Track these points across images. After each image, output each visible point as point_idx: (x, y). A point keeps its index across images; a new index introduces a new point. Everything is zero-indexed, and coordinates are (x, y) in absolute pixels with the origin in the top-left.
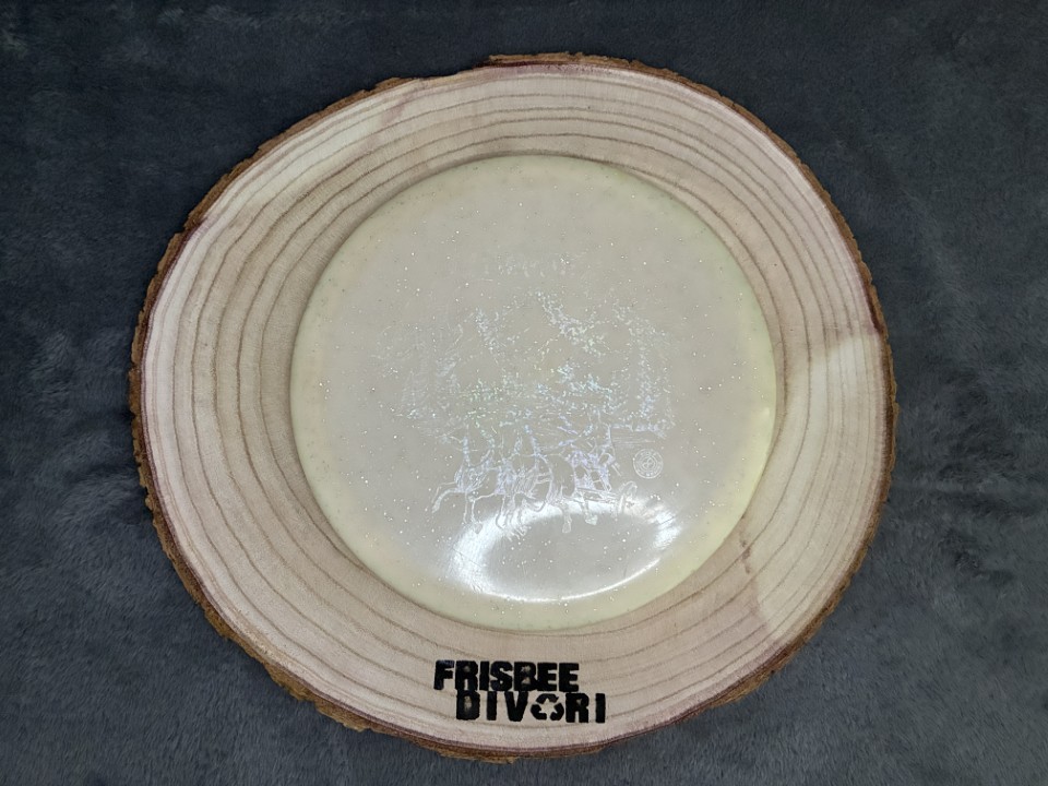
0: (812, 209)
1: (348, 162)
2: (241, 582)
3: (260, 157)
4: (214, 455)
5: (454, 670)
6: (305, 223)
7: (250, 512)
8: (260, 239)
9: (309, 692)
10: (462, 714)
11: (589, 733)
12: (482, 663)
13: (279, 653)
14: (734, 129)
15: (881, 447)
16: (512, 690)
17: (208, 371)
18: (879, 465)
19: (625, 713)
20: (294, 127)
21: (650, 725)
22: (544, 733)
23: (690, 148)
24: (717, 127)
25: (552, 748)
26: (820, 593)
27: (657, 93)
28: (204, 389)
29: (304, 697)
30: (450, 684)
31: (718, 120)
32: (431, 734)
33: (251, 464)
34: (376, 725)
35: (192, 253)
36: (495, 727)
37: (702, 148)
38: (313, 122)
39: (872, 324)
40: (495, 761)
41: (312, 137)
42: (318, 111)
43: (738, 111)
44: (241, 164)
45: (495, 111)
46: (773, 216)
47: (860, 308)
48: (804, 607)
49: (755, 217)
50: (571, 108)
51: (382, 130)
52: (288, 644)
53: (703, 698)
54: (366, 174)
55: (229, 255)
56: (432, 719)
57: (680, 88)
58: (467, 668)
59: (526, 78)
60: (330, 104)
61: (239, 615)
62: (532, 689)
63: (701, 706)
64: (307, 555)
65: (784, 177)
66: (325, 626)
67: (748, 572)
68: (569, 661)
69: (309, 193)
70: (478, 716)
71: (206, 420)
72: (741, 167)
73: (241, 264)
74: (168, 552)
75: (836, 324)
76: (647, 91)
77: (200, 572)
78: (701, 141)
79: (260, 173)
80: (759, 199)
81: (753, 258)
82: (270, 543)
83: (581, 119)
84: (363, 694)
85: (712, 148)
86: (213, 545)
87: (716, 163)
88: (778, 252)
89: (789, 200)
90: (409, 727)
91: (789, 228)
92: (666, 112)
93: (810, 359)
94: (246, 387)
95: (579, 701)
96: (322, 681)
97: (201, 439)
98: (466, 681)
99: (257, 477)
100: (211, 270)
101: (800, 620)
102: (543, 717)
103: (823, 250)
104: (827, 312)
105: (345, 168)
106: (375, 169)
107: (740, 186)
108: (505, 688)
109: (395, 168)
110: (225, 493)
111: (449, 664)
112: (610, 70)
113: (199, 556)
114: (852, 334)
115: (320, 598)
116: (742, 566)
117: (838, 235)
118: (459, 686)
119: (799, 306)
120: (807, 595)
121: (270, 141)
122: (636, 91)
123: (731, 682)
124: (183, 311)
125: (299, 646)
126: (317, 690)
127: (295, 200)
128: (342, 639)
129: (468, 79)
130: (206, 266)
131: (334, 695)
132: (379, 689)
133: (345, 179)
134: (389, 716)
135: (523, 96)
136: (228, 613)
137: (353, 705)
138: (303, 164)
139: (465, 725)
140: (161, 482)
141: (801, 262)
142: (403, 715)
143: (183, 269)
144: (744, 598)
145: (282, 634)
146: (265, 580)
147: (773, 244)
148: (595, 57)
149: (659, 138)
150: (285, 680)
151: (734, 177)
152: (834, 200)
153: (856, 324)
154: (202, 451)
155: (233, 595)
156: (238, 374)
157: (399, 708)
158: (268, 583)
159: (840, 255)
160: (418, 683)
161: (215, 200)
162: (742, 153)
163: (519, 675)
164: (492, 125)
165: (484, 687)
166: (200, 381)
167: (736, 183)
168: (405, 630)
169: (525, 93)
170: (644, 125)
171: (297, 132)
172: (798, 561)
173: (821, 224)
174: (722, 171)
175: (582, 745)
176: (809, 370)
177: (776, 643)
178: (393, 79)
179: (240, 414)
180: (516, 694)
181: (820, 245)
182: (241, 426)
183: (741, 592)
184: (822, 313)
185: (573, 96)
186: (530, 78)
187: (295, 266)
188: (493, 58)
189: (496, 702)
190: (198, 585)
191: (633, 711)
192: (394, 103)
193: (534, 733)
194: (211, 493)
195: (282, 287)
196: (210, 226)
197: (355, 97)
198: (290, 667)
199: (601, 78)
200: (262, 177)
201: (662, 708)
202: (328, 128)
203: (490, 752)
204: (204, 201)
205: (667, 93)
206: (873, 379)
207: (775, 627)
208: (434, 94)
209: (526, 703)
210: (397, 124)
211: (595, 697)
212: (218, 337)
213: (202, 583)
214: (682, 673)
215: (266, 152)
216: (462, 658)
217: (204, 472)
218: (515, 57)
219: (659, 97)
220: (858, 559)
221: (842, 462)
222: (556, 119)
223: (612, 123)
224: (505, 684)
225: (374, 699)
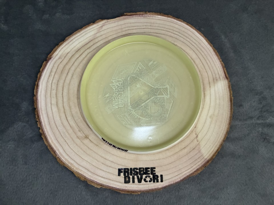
0: (208, 49)
1: (89, 41)
2: (65, 151)
3: (66, 41)
4: (57, 118)
5: (123, 171)
6: (78, 57)
7: (68, 132)
8: (67, 62)
9: (85, 178)
10: (126, 182)
11: (159, 185)
12: (130, 168)
13: (77, 168)
14: (188, 30)
15: (229, 108)
16: (138, 175)
17: (55, 96)
18: (229, 113)
19: (168, 179)
20: (74, 33)
21: (175, 182)
22: (147, 186)
23: (177, 35)
24: (184, 29)
25: (150, 189)
26: (216, 146)
27: (168, 21)
28: (54, 101)
29: (84, 180)
30: (122, 174)
31: (183, 27)
32: (118, 187)
33: (67, 120)
34: (103, 186)
35: (49, 66)
36: (134, 185)
37: (180, 35)
38: (79, 32)
39: (225, 77)
40: (135, 194)
41: (79, 35)
42: (80, 29)
43: (188, 25)
44: (61, 43)
45: (126, 27)
46: (199, 51)
47: (222, 73)
48: (212, 150)
49: (194, 51)
50: (146, 26)
51: (97, 33)
52: (79, 166)
53: (188, 174)
54: (94, 44)
55: (59, 66)
56: (118, 184)
57: (173, 20)
58: (126, 170)
59: (133, 19)
60: (83, 27)
61: (66, 159)
62: (143, 175)
63: (187, 176)
64: (83, 143)
65: (201, 41)
66: (89, 161)
67: (197, 141)
68: (153, 167)
69: (79, 50)
70: (130, 182)
71: (55, 109)
72: (190, 39)
73: (62, 68)
74: (46, 144)
75: (216, 78)
76: (165, 21)
77: (55, 148)
78: (179, 33)
79: (66, 45)
80: (195, 47)
81: (194, 62)
82: (73, 140)
83: (149, 28)
84: (100, 178)
85: (182, 35)
86: (58, 142)
87: (184, 38)
88: (200, 60)
89: (202, 47)
90: (112, 186)
91: (203, 54)
92: (171, 26)
93: (210, 87)
94: (65, 100)
95: (156, 177)
96: (88, 175)
97: (54, 114)
98: (126, 173)
99: (69, 123)
100: (54, 70)
101: (211, 153)
102: (147, 181)
103: (212, 59)
104: (214, 75)
105: (88, 43)
106: (96, 43)
107: (190, 44)
108: (137, 175)
109: (102, 42)
110: (61, 128)
111: (122, 169)
112: (156, 16)
113: (54, 145)
114: (220, 80)
115: (87, 154)
116: (196, 140)
117: (216, 56)
118: (125, 175)
119: (206, 73)
120: (213, 147)
121: (68, 37)
122: (162, 21)
123: (195, 170)
124: (47, 81)
125: (82, 166)
126: (87, 178)
127: (75, 52)
128: (93, 164)
129: (119, 19)
130: (53, 70)
131: (92, 179)
132: (103, 177)
133: (88, 46)
134: (106, 184)
135: (133, 23)
136: (63, 159)
137: (96, 181)
138: (77, 42)
139: (126, 185)
140: (43, 126)
141: (207, 62)
142: (110, 183)
143: (47, 70)
144: (197, 148)
145: (77, 164)
146: (72, 150)
147: (199, 58)
148: (151, 13)
149: (169, 33)
150: (79, 176)
151: (188, 41)
152: (214, 46)
153: (221, 77)
154: (54, 118)
155: (64, 154)
156: (63, 97)
157: (109, 181)
158: (73, 151)
159: (216, 60)
160: (114, 175)
161: (55, 52)
162: (190, 36)
163: (140, 171)
164: (126, 30)
165: (131, 175)
166: (52, 98)
167: (189, 43)
168: (110, 161)
169: (134, 22)
170: (165, 29)
171: (75, 34)
172: (210, 138)
173: (211, 53)
174: (185, 40)
175: (157, 188)
176: (210, 89)
177: (206, 159)
178: (99, 20)
179: (64, 107)
180: (140, 176)
181: (211, 58)
182: (64, 110)
183: (196, 147)
184: (212, 75)
185: (147, 23)
186: (135, 18)
187: (76, 68)
188: (125, 14)
189: (134, 178)
190: (55, 152)
191: (170, 179)
192: (100, 26)
193: (145, 186)
194: (57, 128)
195: (73, 74)
196: (54, 59)
197: (90, 25)
198: (80, 172)
199: (153, 18)
200: (67, 46)
201: (178, 177)
202: (83, 33)
203: (134, 191)
204: (52, 53)
205: (170, 21)
206: (226, 91)
207: (205, 155)
208: (110, 23)
209: (142, 178)
210: (101, 31)
211: (160, 176)
212: (57, 87)
213: (55, 151)
214: (182, 168)
215: (67, 40)
216: (125, 168)
217: (55, 122)
218: (131, 13)
219: (168, 22)
220: (225, 136)
221: (220, 112)
222: (142, 29)
223: (156, 29)
224: (136, 174)
225: (102, 179)
